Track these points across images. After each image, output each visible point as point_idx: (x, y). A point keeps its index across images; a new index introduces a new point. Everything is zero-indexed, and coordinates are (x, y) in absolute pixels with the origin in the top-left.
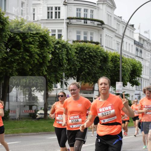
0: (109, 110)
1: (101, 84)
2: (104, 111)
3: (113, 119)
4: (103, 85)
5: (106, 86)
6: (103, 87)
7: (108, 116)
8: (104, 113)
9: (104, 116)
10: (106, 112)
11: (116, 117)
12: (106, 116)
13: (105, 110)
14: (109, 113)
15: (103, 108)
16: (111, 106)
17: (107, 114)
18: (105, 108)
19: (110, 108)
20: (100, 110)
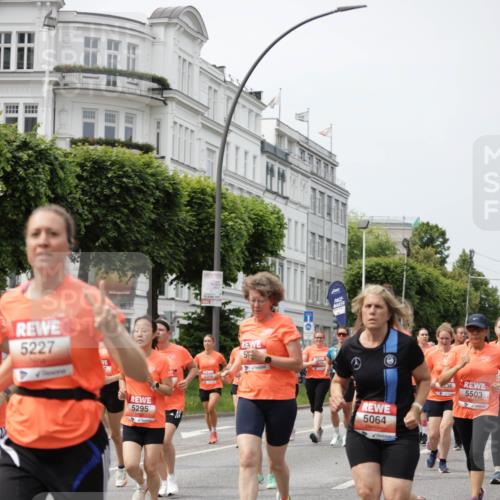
0: (50, 335)
1: (37, 234)
2: (34, 334)
3: (58, 372)
4: (42, 238)
5: (54, 242)
6: (40, 246)
7: (42, 357)
8: (29, 341)
9: (28, 356)
10: (37, 341)
11: (69, 369)
12: (33, 356)
13: (35, 331)
14: (48, 346)
15: (29, 324)
16: (58, 322)
17: (38, 348)
18: (37, 323)
19: (54, 326)
20: (21, 329)
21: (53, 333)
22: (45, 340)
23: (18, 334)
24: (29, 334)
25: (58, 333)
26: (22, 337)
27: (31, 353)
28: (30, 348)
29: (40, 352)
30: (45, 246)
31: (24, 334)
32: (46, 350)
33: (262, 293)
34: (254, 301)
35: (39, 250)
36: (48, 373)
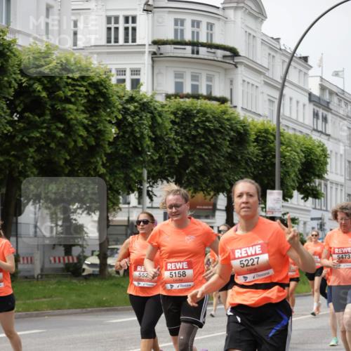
0: (256, 254)
2: (246, 255)
3: (265, 274)
5: (251, 200)
6: (243, 203)
7: (253, 267)
8: (244, 259)
9: (245, 268)
10: (249, 258)
12: (248, 267)
13: (247, 253)
14: (256, 260)
15: (243, 250)
16: (259, 246)
17: (250, 263)
18: (247, 249)
19: (258, 249)
20: (238, 254)
21: (258, 252)
22: (254, 257)
23: (237, 256)
24: (244, 255)
25: (261, 252)
26: (239, 258)
27: (247, 266)
28: (245, 264)
29: (252, 265)
30: (247, 203)
31: (240, 256)
32: (255, 262)
35: (243, 205)
36: (259, 276)
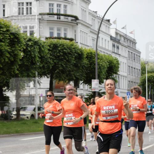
0: (112, 109)
3: (115, 117)
4: (109, 86)
5: (112, 87)
6: (109, 88)
7: (111, 114)
8: (107, 111)
9: (107, 114)
10: (109, 110)
12: (109, 114)
13: (109, 108)
14: (112, 111)
15: (107, 107)
16: (114, 106)
17: (110, 112)
18: (109, 107)
20: (105, 108)
21: (113, 108)
22: (111, 110)
23: (104, 109)
24: (107, 109)
25: (115, 108)
26: (105, 110)
28: (108, 112)
29: (110, 113)
30: (110, 87)
31: (106, 109)
32: (112, 112)
33: (136, 91)
34: (134, 93)
35: (109, 89)
36: (113, 117)
